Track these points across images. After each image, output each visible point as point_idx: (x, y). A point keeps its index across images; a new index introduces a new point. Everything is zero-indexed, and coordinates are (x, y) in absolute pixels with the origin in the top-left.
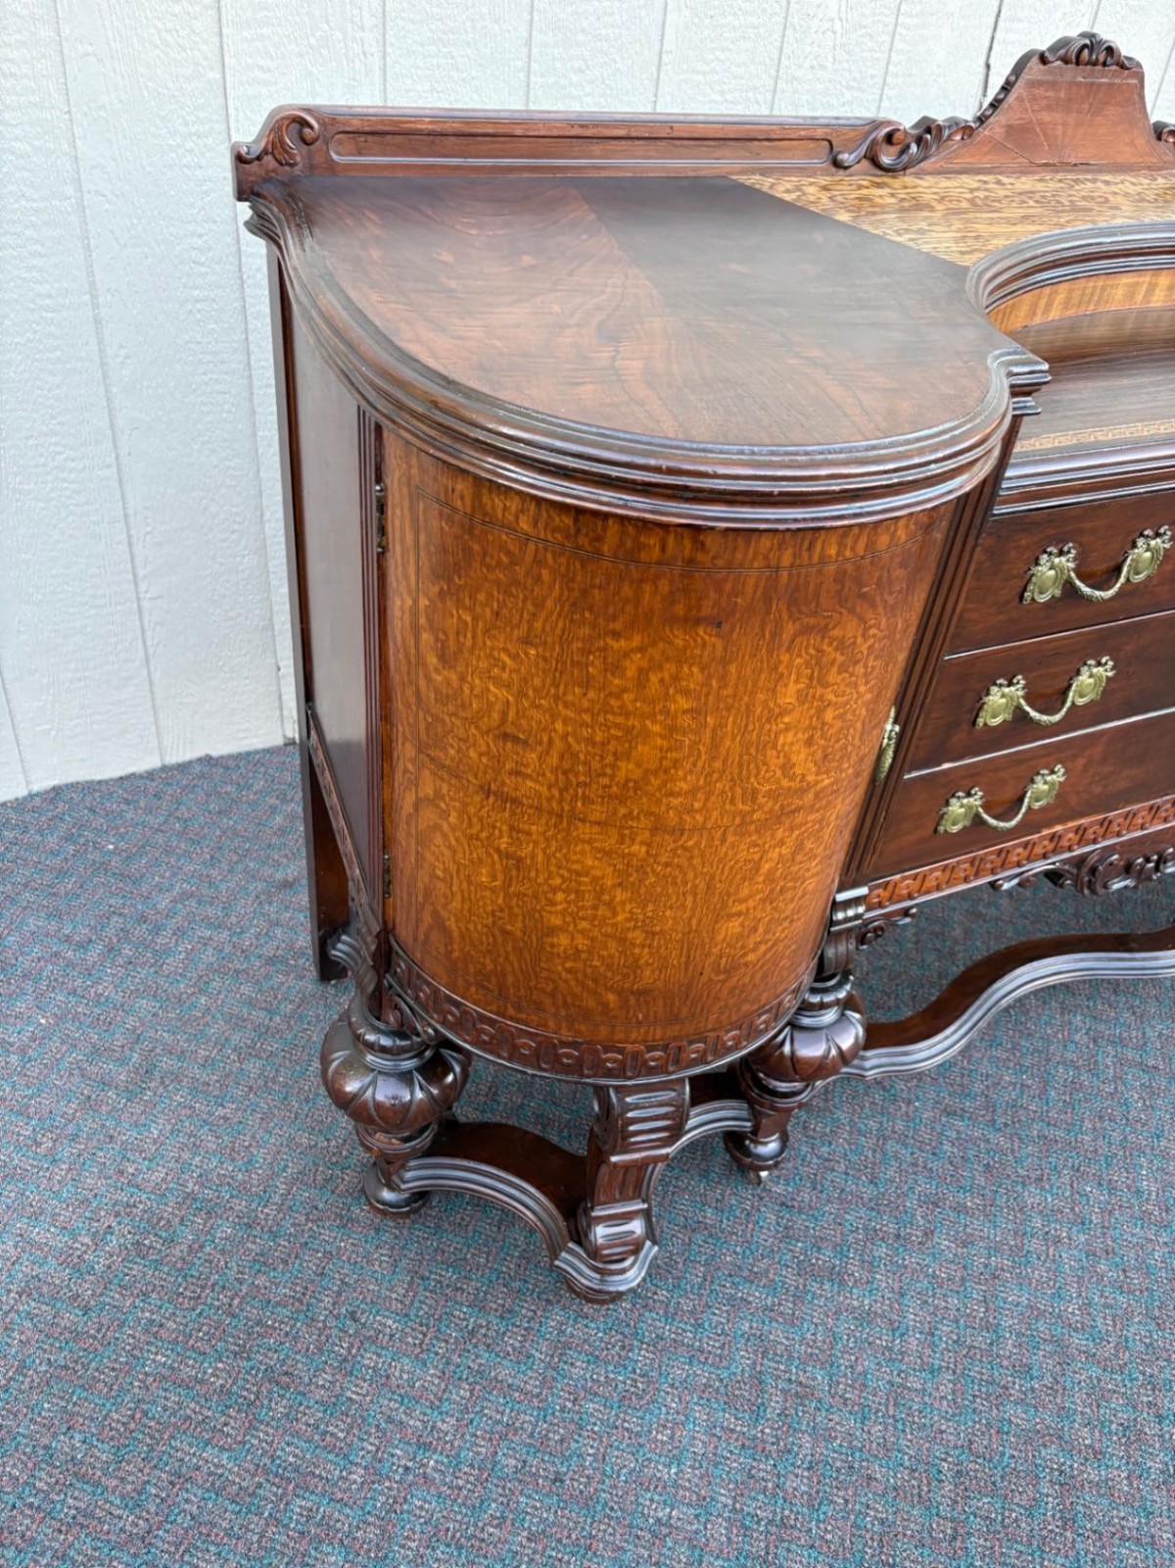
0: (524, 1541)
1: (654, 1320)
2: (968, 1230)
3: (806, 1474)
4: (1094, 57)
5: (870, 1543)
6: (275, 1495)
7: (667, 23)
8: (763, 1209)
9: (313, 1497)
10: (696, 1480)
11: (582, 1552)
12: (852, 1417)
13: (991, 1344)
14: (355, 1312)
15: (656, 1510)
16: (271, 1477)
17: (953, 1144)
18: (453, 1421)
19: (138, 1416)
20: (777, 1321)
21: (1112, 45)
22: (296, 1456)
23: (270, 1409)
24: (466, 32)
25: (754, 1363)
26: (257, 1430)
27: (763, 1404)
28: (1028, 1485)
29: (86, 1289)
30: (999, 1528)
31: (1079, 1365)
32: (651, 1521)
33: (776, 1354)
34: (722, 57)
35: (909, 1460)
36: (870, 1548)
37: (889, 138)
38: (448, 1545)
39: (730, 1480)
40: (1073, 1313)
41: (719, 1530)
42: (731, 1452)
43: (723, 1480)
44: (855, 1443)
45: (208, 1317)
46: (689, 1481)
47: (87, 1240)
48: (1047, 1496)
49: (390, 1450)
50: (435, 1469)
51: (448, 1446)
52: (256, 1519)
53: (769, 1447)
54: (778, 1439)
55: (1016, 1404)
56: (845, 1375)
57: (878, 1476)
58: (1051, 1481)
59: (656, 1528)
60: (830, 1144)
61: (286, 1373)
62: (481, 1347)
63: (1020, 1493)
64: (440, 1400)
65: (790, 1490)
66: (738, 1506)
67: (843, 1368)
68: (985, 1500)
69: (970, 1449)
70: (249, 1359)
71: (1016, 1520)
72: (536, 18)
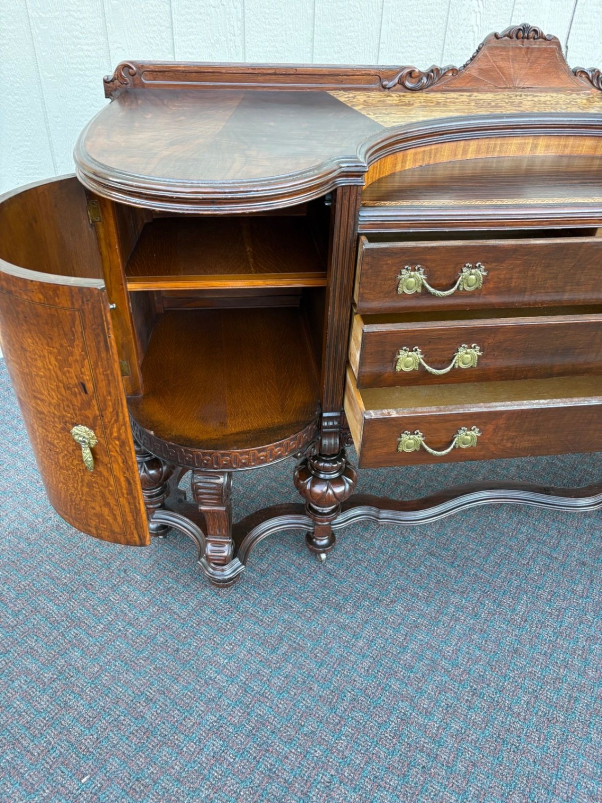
0: (152, 669)
1: (247, 604)
2: (414, 605)
3: (283, 679)
4: (526, 35)
5: (297, 714)
6: (67, 626)
7: (382, 29)
8: (319, 573)
9: (80, 630)
10: (234, 667)
11: (173, 679)
12: (316, 663)
13: (399, 653)
14: (126, 570)
15: (211, 673)
16: (68, 619)
17: (426, 568)
18: (146, 618)
19: (31, 585)
20: (301, 618)
21: (537, 29)
22: (81, 614)
23: (79, 595)
24: (282, 36)
25: (283, 632)
26: (71, 601)
27: (278, 648)
28: (385, 714)
29: (32, 537)
30: (361, 727)
31: (439, 673)
32: (207, 677)
33: (294, 630)
34: (412, 45)
35: (333, 687)
36: (297, 715)
37: (410, 74)
38: (122, 662)
39: (249, 672)
40: (448, 652)
41: (234, 689)
42: (255, 662)
43: (246, 671)
44: (311, 673)
45: (72, 558)
46: (231, 666)
47: (41, 520)
48: (392, 722)
49: (117, 622)
50: (130, 633)
51: (139, 627)
52: (55, 632)
53: (272, 664)
54: (278, 662)
55: (398, 680)
56: (321, 647)
57: (315, 689)
58: (398, 716)
59: (208, 680)
60: (365, 554)
61: (91, 584)
62: (170, 595)
63: (379, 717)
64: (144, 610)
65: (273, 683)
66: (247, 682)
67: (322, 644)
68: (361, 714)
69: (365, 692)
70: (79, 576)
71: (371, 727)
72: (316, 29)
